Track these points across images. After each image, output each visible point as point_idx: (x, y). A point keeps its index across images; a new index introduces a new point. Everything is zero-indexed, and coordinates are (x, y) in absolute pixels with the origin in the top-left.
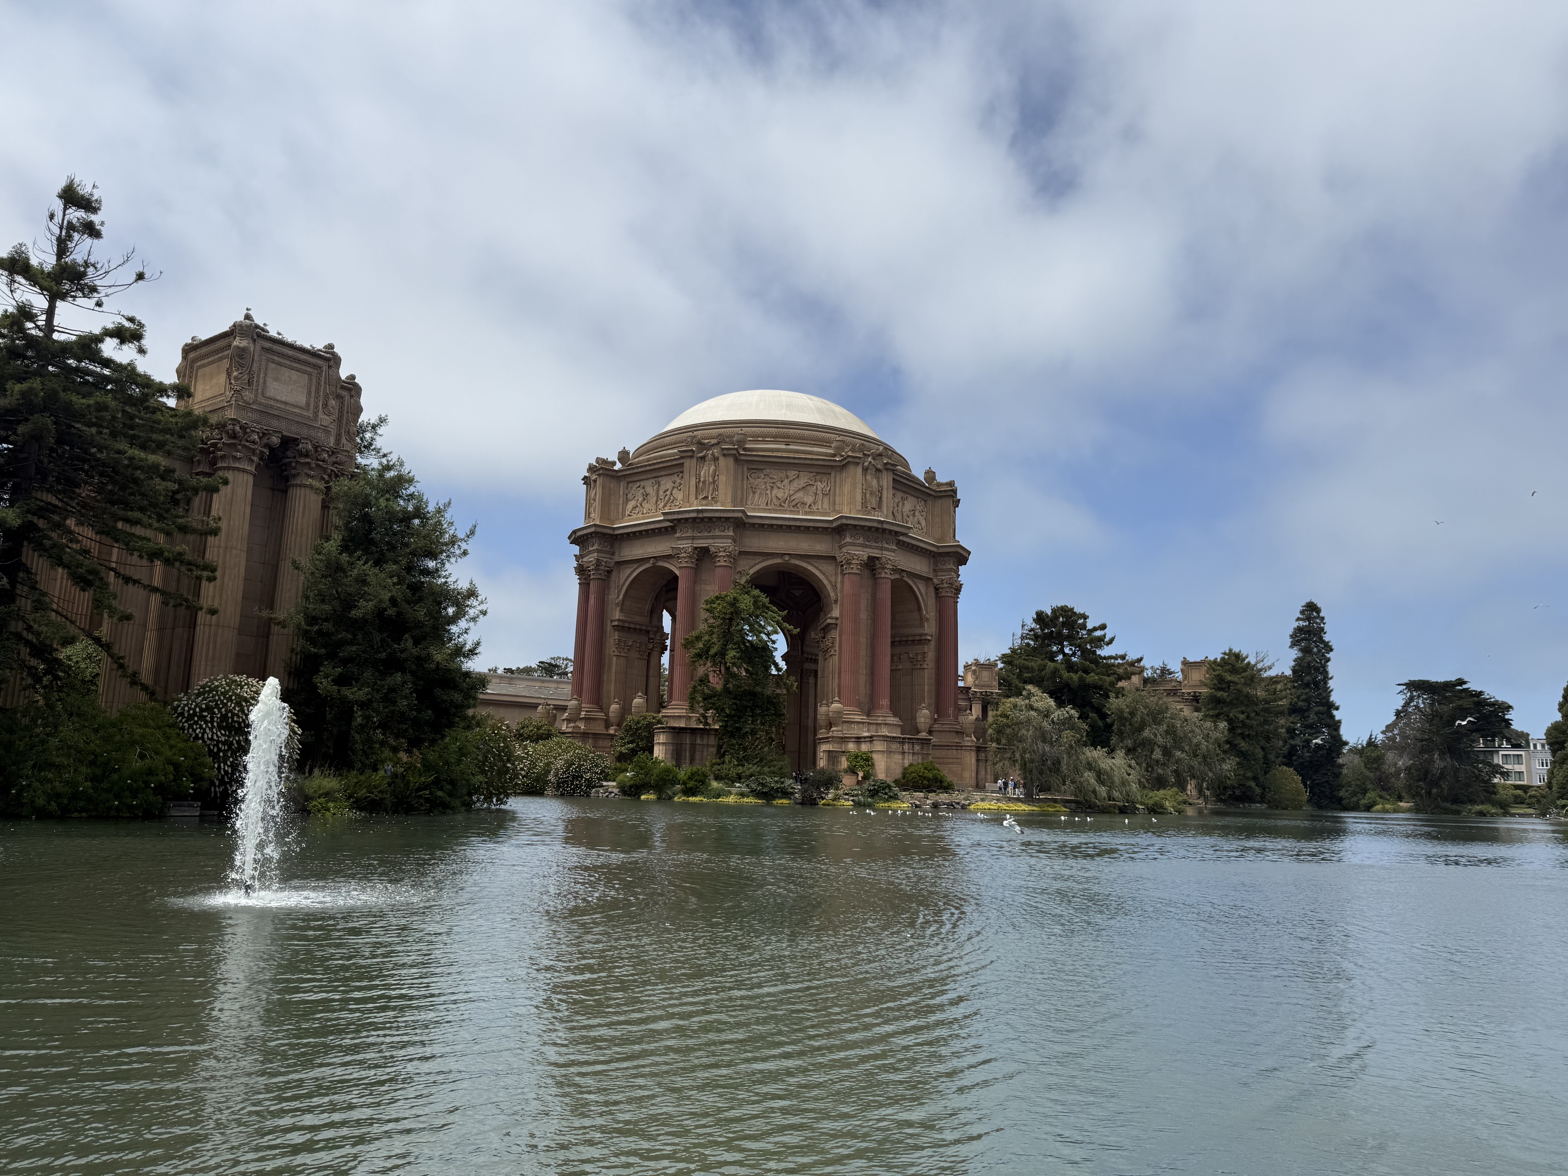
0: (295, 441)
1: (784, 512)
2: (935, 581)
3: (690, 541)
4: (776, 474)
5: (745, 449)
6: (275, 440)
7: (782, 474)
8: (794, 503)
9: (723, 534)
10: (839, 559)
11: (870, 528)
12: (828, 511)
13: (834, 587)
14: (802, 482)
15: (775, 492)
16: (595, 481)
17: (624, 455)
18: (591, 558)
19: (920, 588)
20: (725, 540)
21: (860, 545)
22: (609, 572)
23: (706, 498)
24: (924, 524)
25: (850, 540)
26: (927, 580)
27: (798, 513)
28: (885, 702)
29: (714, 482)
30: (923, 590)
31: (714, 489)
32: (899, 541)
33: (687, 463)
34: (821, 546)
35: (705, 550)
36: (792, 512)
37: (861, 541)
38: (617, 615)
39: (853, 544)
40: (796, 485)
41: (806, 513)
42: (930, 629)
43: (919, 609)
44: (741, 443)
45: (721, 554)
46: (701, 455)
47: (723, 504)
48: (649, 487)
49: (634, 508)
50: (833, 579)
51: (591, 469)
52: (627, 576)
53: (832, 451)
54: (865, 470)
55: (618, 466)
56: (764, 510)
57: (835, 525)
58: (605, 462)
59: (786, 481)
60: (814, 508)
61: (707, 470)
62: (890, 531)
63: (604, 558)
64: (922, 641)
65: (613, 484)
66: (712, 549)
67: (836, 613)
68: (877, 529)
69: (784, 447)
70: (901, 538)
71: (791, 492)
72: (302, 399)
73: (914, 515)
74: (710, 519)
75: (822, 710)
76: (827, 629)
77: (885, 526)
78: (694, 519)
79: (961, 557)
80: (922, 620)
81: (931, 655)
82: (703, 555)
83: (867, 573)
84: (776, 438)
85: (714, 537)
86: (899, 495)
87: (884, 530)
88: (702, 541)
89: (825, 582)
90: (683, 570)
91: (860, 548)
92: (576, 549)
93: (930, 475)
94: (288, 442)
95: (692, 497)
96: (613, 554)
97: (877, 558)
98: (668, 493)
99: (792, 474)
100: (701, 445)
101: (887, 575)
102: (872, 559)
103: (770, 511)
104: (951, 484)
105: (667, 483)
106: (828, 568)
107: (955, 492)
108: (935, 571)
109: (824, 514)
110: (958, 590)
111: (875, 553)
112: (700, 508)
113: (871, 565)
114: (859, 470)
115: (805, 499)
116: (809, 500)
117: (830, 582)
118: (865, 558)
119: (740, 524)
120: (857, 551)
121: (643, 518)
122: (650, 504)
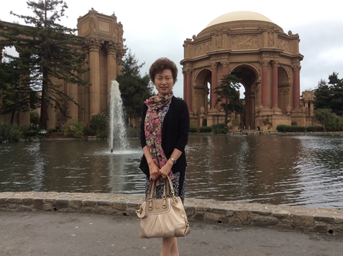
0: (108, 42)
1: (243, 49)
2: (292, 66)
3: (215, 61)
4: (241, 37)
5: (230, 31)
6: (103, 42)
7: (242, 37)
8: (246, 46)
9: (224, 58)
10: (261, 62)
12: (257, 47)
13: (259, 71)
14: (248, 39)
15: (240, 43)
16: (186, 46)
17: (194, 37)
18: (187, 68)
19: (287, 69)
22: (192, 72)
23: (219, 47)
24: (288, 48)
25: (264, 56)
26: (290, 66)
27: (247, 49)
28: (276, 104)
29: (221, 42)
31: (221, 44)
33: (213, 37)
34: (255, 58)
35: (219, 63)
36: (245, 49)
37: (268, 56)
38: (194, 84)
40: (246, 40)
41: (250, 49)
42: (291, 81)
43: (287, 75)
44: (229, 29)
45: (224, 64)
46: (217, 34)
47: (224, 48)
48: (202, 45)
49: (198, 52)
50: (259, 68)
51: (185, 42)
52: (197, 73)
53: (257, 28)
54: (269, 33)
55: (193, 40)
56: (237, 49)
57: (259, 51)
58: (189, 39)
59: (243, 39)
60: (252, 47)
61: (219, 39)
62: (277, 52)
63: (190, 68)
64: (288, 85)
65: (191, 46)
66: (221, 63)
67: (260, 78)
68: (273, 51)
69: (242, 29)
70: (281, 54)
71: (245, 43)
72: (108, 30)
73: (285, 46)
75: (256, 108)
76: (257, 84)
77: (276, 50)
78: (216, 54)
79: (301, 58)
80: (288, 79)
81: (291, 90)
82: (219, 64)
83: (269, 65)
84: (240, 26)
85: (222, 59)
86: (280, 40)
87: (275, 52)
88: (218, 60)
89: (257, 69)
90: (213, 70)
91: (268, 58)
92: (182, 66)
93: (290, 32)
94: (106, 42)
95: (215, 47)
96: (193, 67)
97: (273, 61)
98: (208, 47)
99: (245, 37)
100: (217, 31)
101: (276, 66)
102: (271, 61)
103: (239, 49)
104: (297, 34)
105: (207, 44)
106: (257, 65)
107: (298, 37)
108: (292, 63)
109: (255, 48)
110: (300, 69)
111: (272, 59)
112: (217, 50)
113: (271, 63)
114: (267, 33)
116: (251, 44)
118: (269, 61)
119: (229, 54)
120: (266, 59)
121: (200, 55)
122: (202, 51)
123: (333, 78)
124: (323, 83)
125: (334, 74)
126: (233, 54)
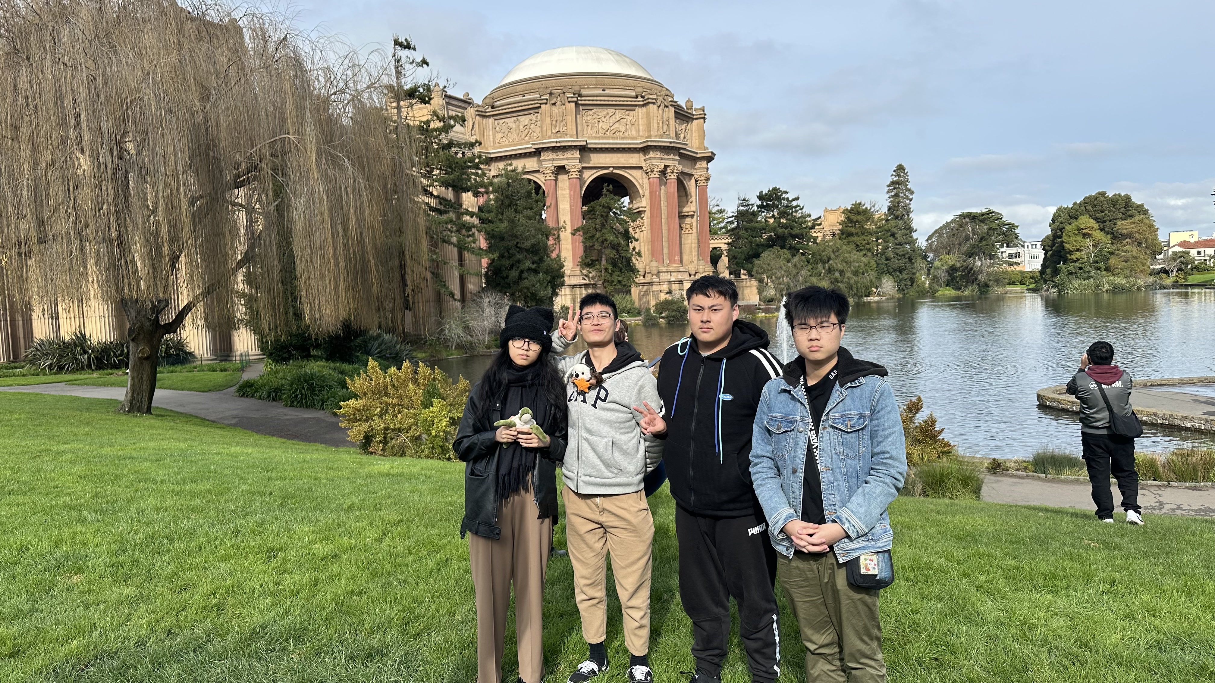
1: (608, 138)
2: (696, 176)
3: (551, 162)
4: (601, 112)
5: (580, 96)
7: (604, 112)
8: (613, 132)
9: (573, 156)
10: (645, 169)
11: (663, 147)
12: (635, 136)
13: (643, 187)
14: (618, 116)
15: (601, 124)
19: (687, 181)
20: (575, 161)
21: (658, 158)
23: (559, 132)
25: (652, 156)
27: (617, 138)
28: (678, 258)
29: (563, 121)
31: (563, 126)
32: (680, 153)
34: (633, 160)
35: (562, 167)
36: (613, 138)
37: (658, 155)
39: (655, 158)
40: (614, 119)
41: (622, 138)
42: (693, 207)
45: (572, 170)
46: (552, 102)
47: (570, 136)
48: (511, 122)
49: (502, 138)
50: (640, 181)
53: (633, 93)
54: (659, 106)
56: (596, 138)
57: (642, 146)
59: (608, 117)
60: (626, 134)
61: (557, 112)
62: (676, 148)
64: (689, 216)
65: (484, 121)
66: (567, 167)
67: (644, 202)
68: (668, 147)
70: (681, 151)
71: (611, 124)
74: (565, 147)
75: (639, 264)
77: (673, 145)
78: (554, 147)
81: (695, 224)
82: (561, 170)
84: (596, 86)
85: (567, 159)
87: (672, 147)
88: (559, 162)
89: (635, 182)
91: (659, 161)
93: (689, 104)
95: (549, 131)
97: (668, 166)
98: (528, 127)
99: (611, 111)
102: (665, 167)
103: (599, 138)
104: (702, 108)
105: (525, 120)
106: (637, 174)
107: (704, 114)
108: (696, 169)
109: (633, 138)
111: (668, 163)
112: (556, 139)
113: (666, 171)
114: (655, 107)
115: (621, 129)
116: (623, 129)
117: (639, 183)
118: (661, 166)
119: (584, 150)
120: (657, 161)
121: (511, 146)
122: (513, 136)
123: (771, 199)
126: (590, 148)
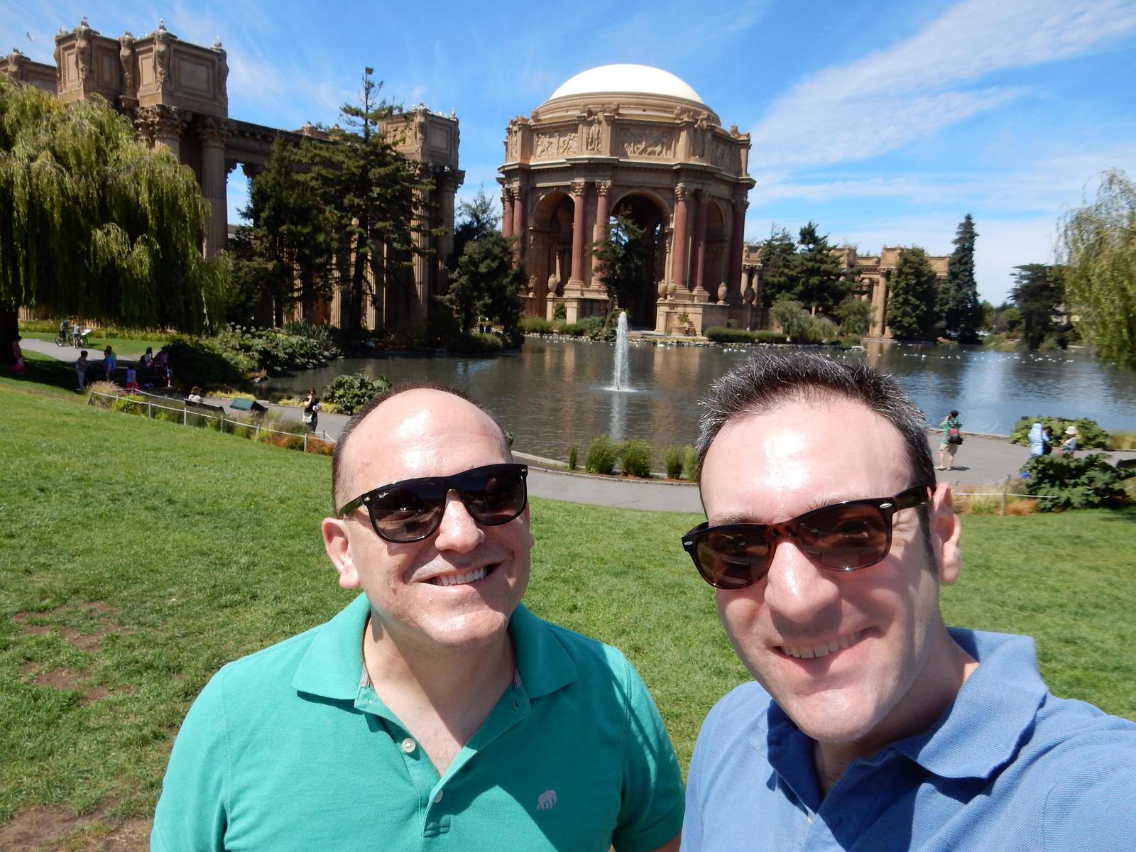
1: (643, 158)
2: (733, 201)
3: (583, 178)
4: (636, 131)
5: (619, 114)
7: (641, 134)
8: (648, 152)
9: (604, 174)
11: (697, 171)
12: (671, 158)
13: (672, 208)
14: (654, 138)
16: (516, 132)
17: (536, 117)
19: (723, 206)
20: (605, 178)
22: (526, 194)
23: (593, 149)
24: (728, 163)
26: (728, 201)
27: (651, 160)
28: (699, 281)
29: (598, 138)
30: (725, 207)
31: (598, 144)
32: (714, 178)
33: (581, 125)
34: (662, 181)
35: (593, 184)
36: (647, 159)
37: (690, 179)
40: (650, 140)
41: (656, 159)
42: (728, 231)
43: (722, 220)
44: (616, 111)
45: (602, 187)
46: (590, 119)
47: (604, 154)
48: (553, 138)
49: (543, 151)
50: (671, 203)
51: (513, 123)
53: (674, 116)
54: (695, 130)
55: (532, 123)
56: (630, 158)
57: (674, 168)
58: (523, 119)
59: (644, 137)
60: (661, 156)
61: (594, 128)
62: (709, 172)
63: (526, 185)
64: (722, 240)
66: (597, 184)
67: (672, 225)
69: (642, 113)
70: (715, 175)
71: (647, 145)
73: (723, 157)
74: (596, 164)
75: (661, 286)
76: (666, 234)
77: (708, 170)
78: (586, 164)
80: (723, 226)
81: (727, 250)
82: (592, 187)
83: (692, 200)
84: (638, 105)
85: (598, 176)
86: (715, 143)
87: (705, 172)
88: (591, 178)
89: (666, 205)
90: (579, 198)
93: (735, 131)
95: (584, 147)
96: (529, 182)
97: (701, 190)
98: (566, 142)
99: (647, 132)
100: (590, 113)
101: (705, 201)
102: (697, 191)
103: (634, 158)
104: (747, 135)
105: (565, 137)
106: (668, 196)
107: (749, 140)
108: (734, 195)
109: (668, 160)
110: (746, 205)
111: (699, 186)
112: (590, 156)
113: (696, 195)
115: (656, 150)
116: (658, 150)
117: (669, 205)
118: (693, 190)
119: (616, 168)
121: (549, 159)
122: (553, 149)
123: (808, 235)
124: (785, 237)
125: (810, 225)
126: (623, 167)
